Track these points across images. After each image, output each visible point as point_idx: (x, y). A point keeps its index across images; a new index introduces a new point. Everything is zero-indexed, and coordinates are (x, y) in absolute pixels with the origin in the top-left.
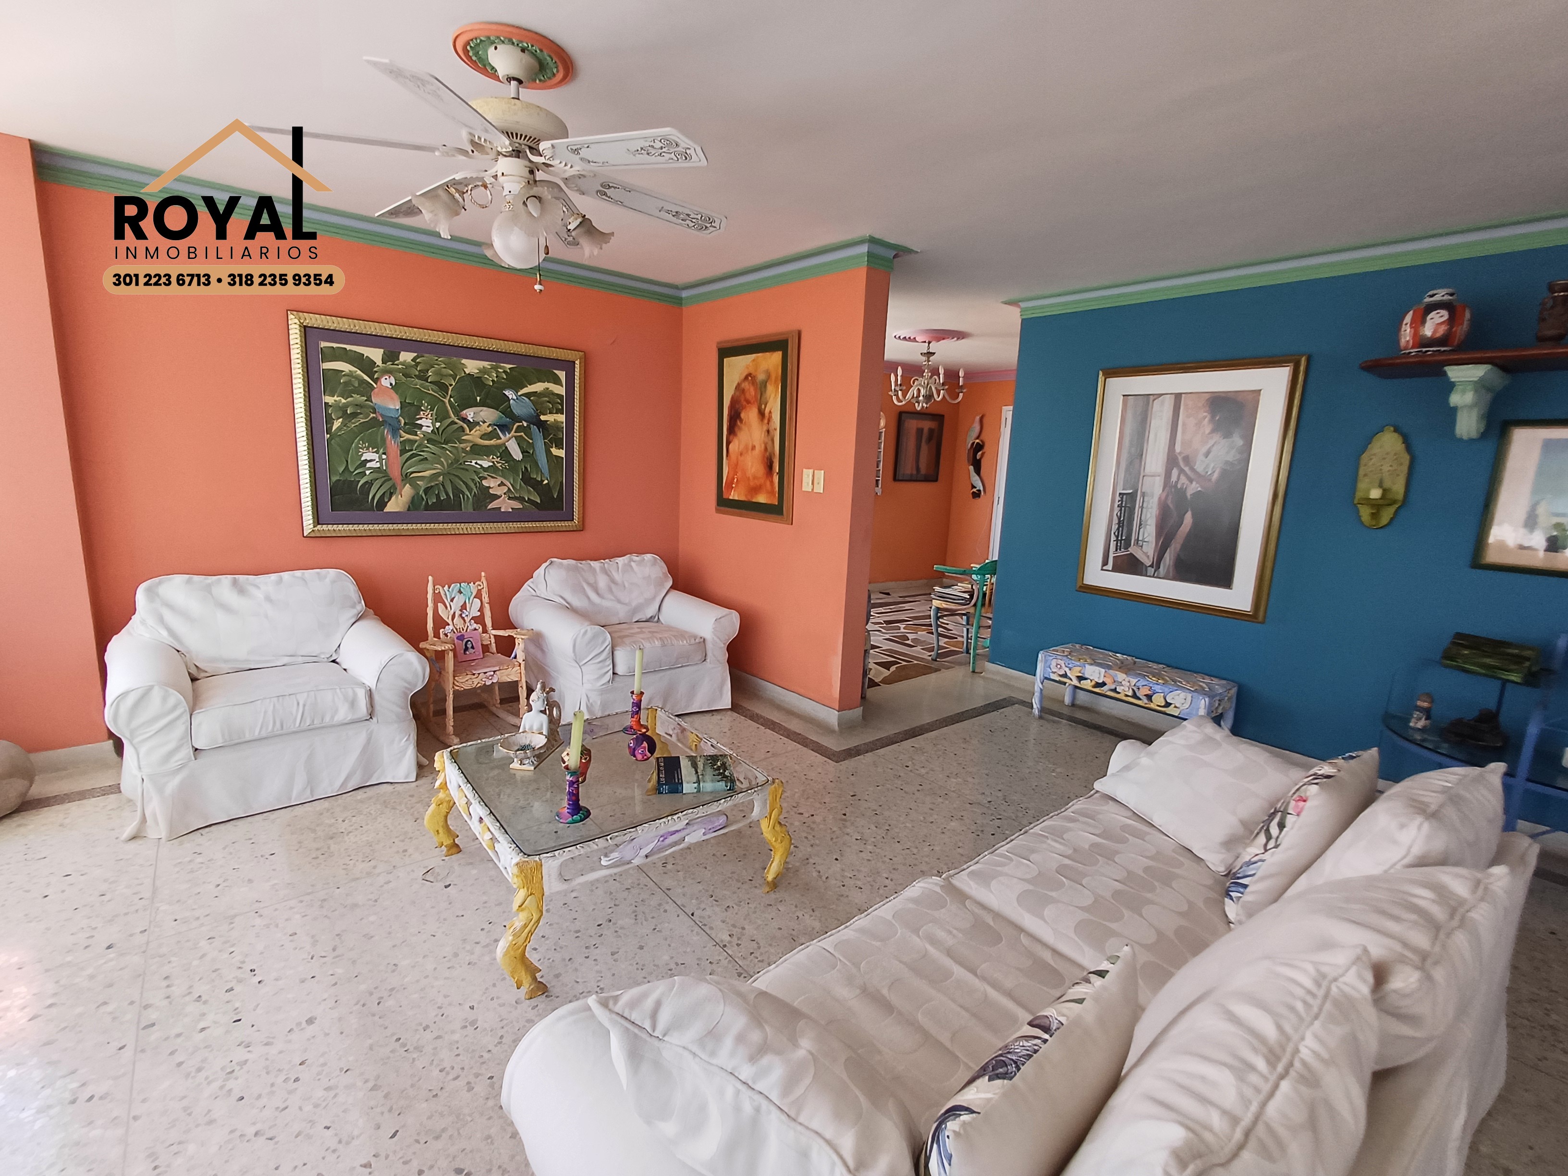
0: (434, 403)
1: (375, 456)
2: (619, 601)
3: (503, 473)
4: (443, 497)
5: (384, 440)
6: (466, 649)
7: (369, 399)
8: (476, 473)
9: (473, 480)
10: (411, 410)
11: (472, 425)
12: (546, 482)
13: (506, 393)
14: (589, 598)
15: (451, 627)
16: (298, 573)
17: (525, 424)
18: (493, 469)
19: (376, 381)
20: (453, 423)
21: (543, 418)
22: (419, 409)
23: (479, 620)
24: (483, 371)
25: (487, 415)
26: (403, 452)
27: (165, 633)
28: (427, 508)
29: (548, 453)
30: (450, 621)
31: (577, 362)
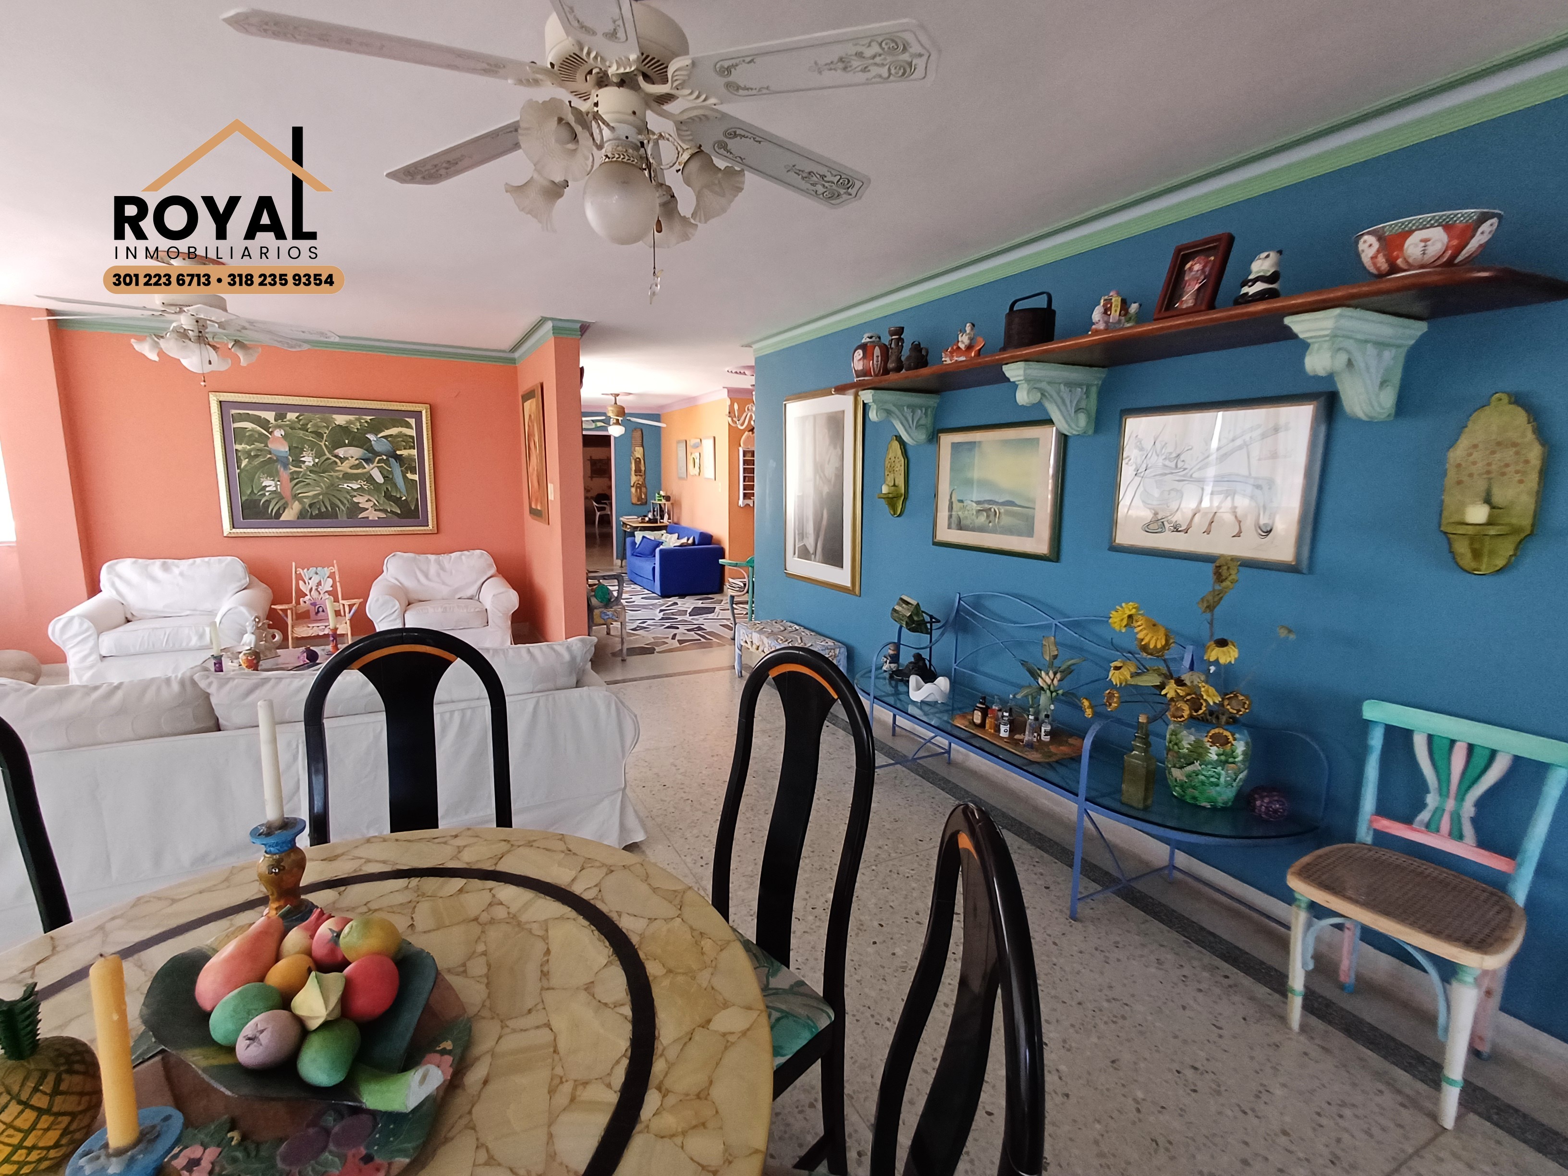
0: (313, 445)
1: (272, 483)
2: (444, 583)
3: (369, 492)
4: (323, 509)
5: (277, 472)
6: (318, 612)
7: (266, 446)
8: (348, 493)
9: (346, 498)
10: (296, 452)
11: (342, 460)
12: (404, 498)
13: (368, 436)
14: (418, 581)
15: (308, 597)
16: (206, 559)
17: (385, 457)
18: (361, 489)
19: (270, 433)
20: (328, 459)
21: (398, 452)
22: (302, 451)
23: (333, 593)
24: (350, 422)
25: (353, 453)
26: (292, 479)
27: (114, 593)
28: (312, 517)
29: (405, 477)
30: (308, 593)
31: (424, 412)
